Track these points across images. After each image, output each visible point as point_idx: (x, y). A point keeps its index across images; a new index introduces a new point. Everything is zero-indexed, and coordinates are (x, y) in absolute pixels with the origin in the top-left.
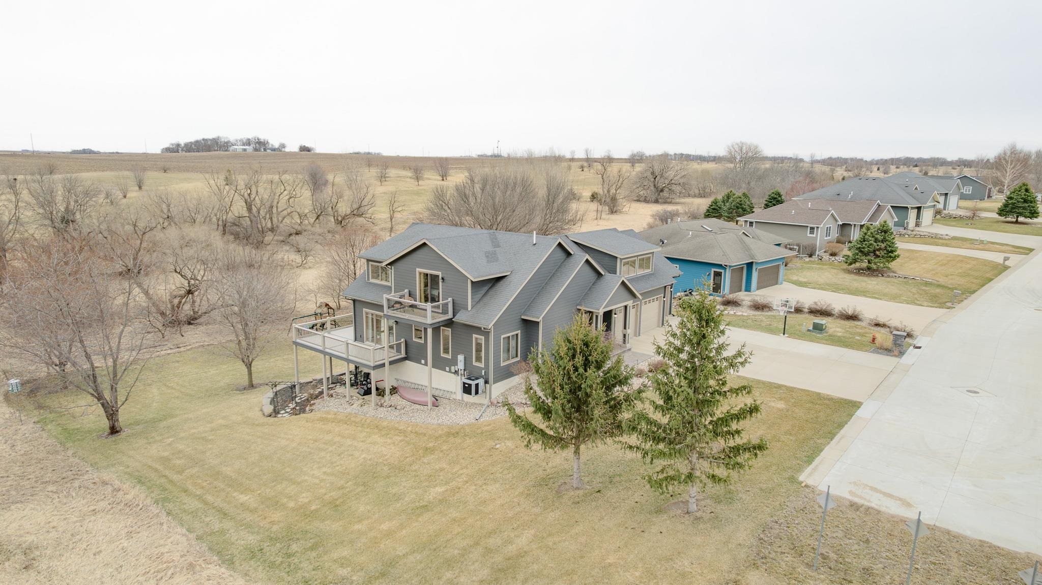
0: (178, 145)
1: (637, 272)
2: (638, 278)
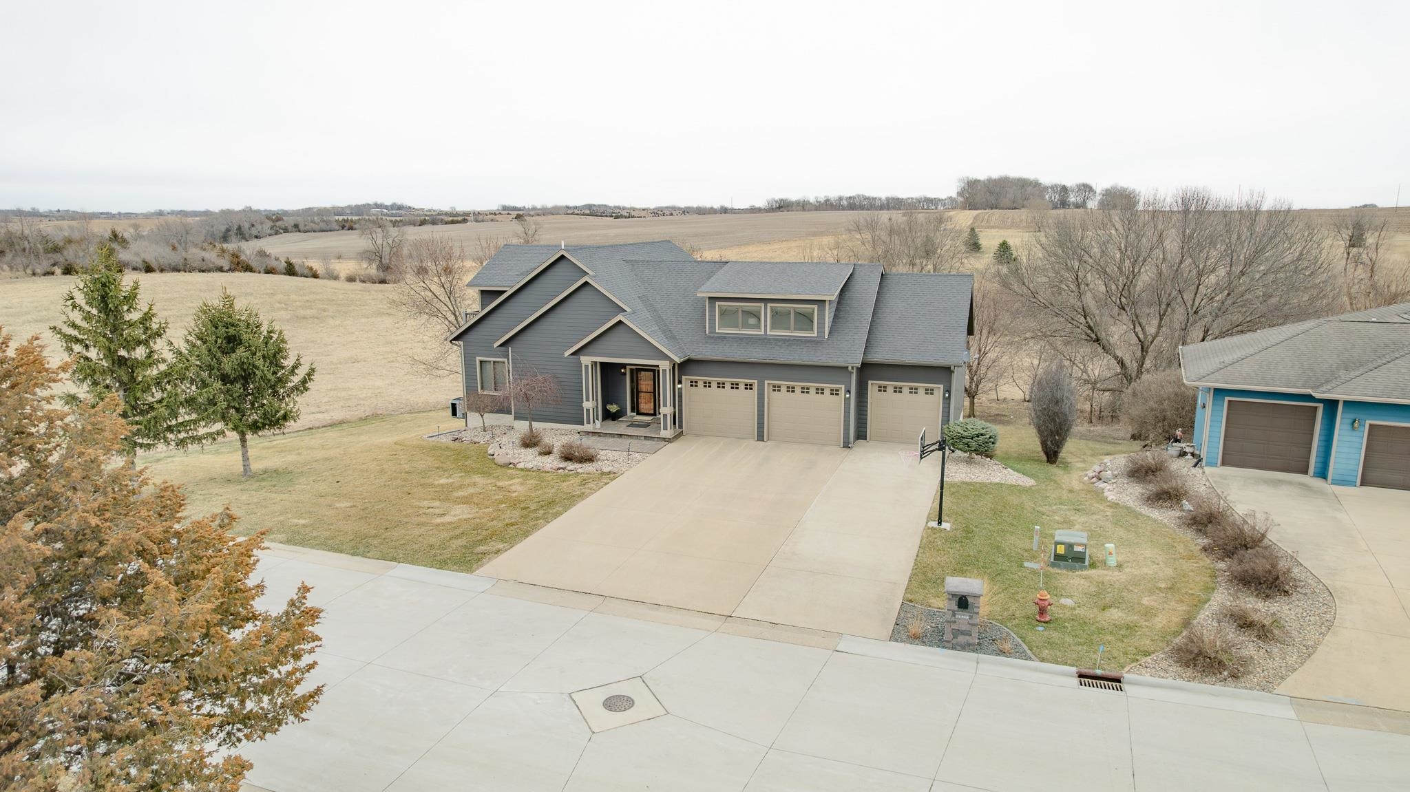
1: (766, 330)
2: (764, 341)
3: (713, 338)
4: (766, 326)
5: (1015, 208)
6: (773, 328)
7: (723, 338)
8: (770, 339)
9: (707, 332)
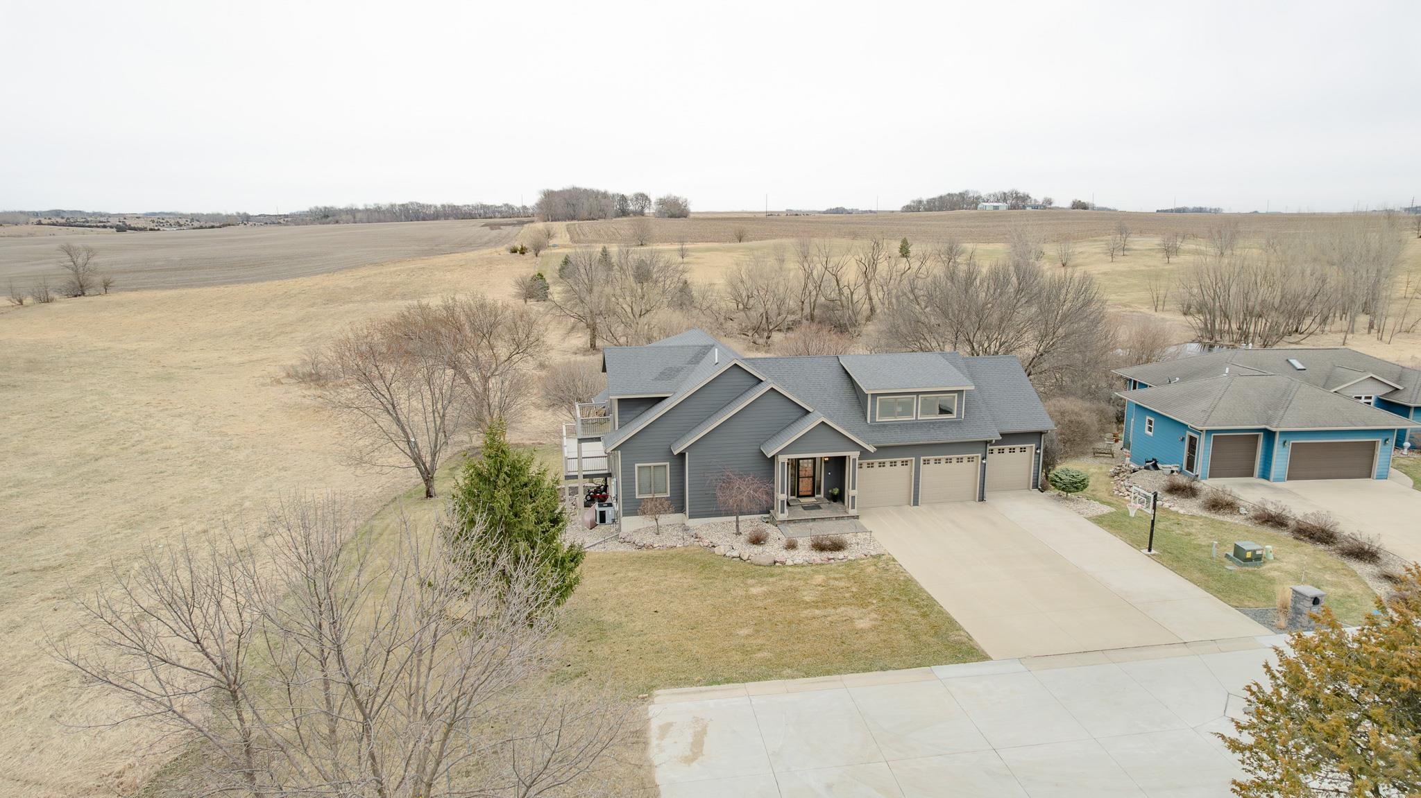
0: (920, 202)
1: (917, 416)
2: (916, 425)
3: (875, 426)
4: (917, 413)
5: (593, 219)
6: (923, 413)
7: (884, 426)
8: (921, 424)
9: (869, 422)
